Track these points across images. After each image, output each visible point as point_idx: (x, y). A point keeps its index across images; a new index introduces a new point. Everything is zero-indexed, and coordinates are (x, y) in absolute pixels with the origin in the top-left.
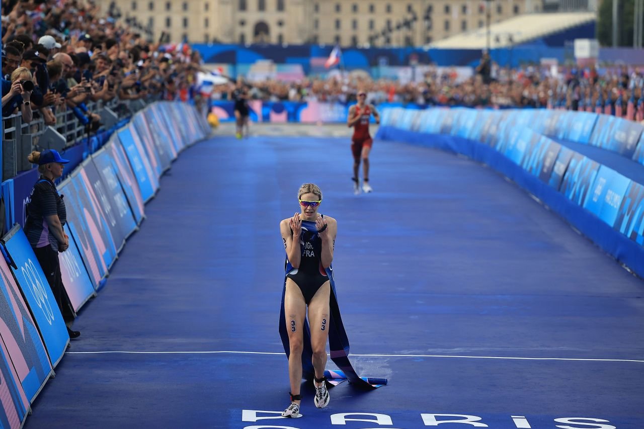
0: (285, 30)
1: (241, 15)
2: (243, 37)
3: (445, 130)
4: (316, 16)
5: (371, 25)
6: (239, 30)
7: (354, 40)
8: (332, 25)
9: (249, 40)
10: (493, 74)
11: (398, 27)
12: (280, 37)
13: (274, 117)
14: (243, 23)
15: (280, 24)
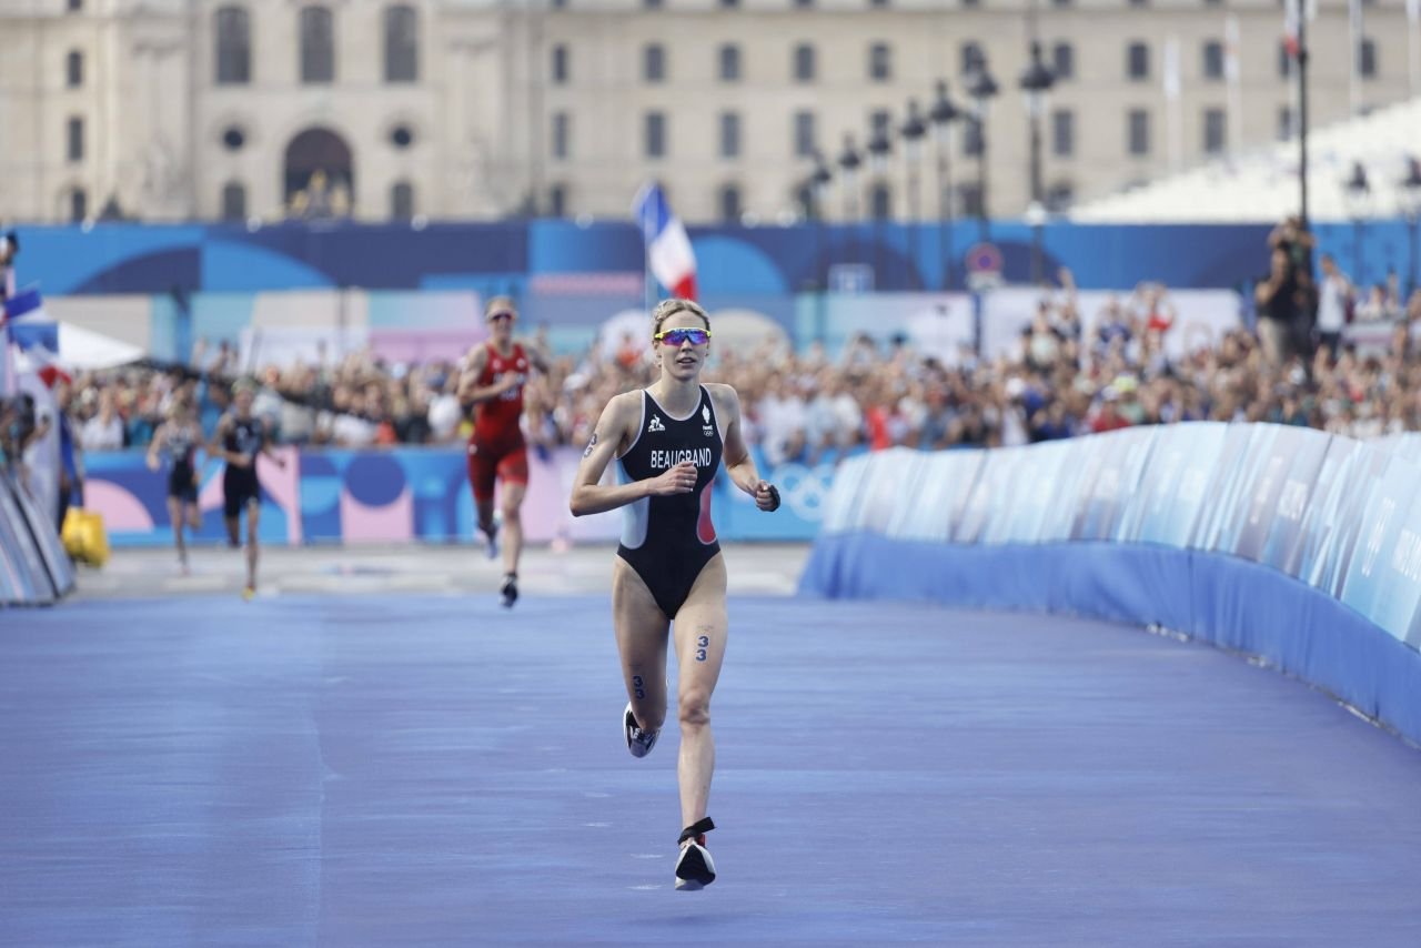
0: (419, 165)
1: (228, 103)
2: (235, 196)
3: (1088, 528)
4: (556, 99)
5: (804, 130)
6: (219, 168)
7: (731, 198)
8: (633, 139)
9: (265, 207)
10: (1330, 317)
11: (915, 130)
12: (402, 194)
13: (357, 517)
14: (234, 139)
15: (402, 137)
